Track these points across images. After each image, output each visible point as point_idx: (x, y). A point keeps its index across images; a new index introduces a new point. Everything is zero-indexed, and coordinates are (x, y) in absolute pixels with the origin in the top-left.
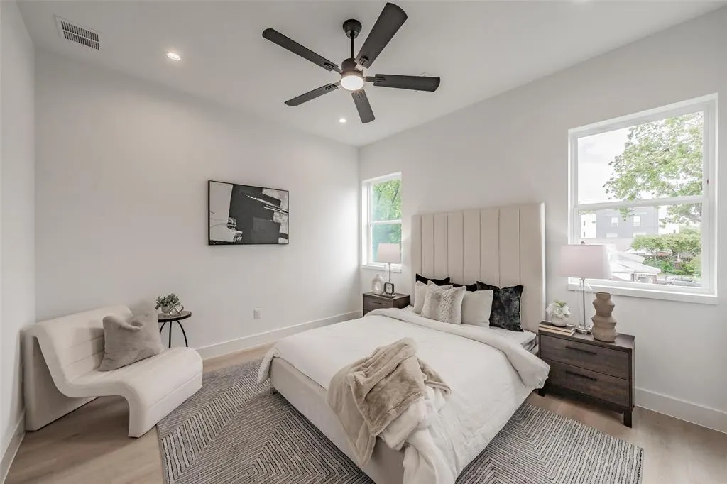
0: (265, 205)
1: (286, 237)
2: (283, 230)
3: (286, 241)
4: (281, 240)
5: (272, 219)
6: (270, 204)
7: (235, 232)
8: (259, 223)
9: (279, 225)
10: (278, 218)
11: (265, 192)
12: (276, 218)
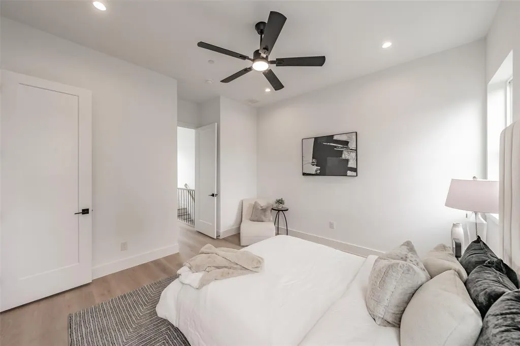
0: (336, 147)
1: (355, 170)
2: (351, 164)
3: (354, 174)
4: (349, 173)
5: (341, 157)
6: (339, 146)
7: (315, 168)
8: (331, 161)
9: (347, 161)
10: (347, 156)
11: (335, 138)
12: (345, 155)
